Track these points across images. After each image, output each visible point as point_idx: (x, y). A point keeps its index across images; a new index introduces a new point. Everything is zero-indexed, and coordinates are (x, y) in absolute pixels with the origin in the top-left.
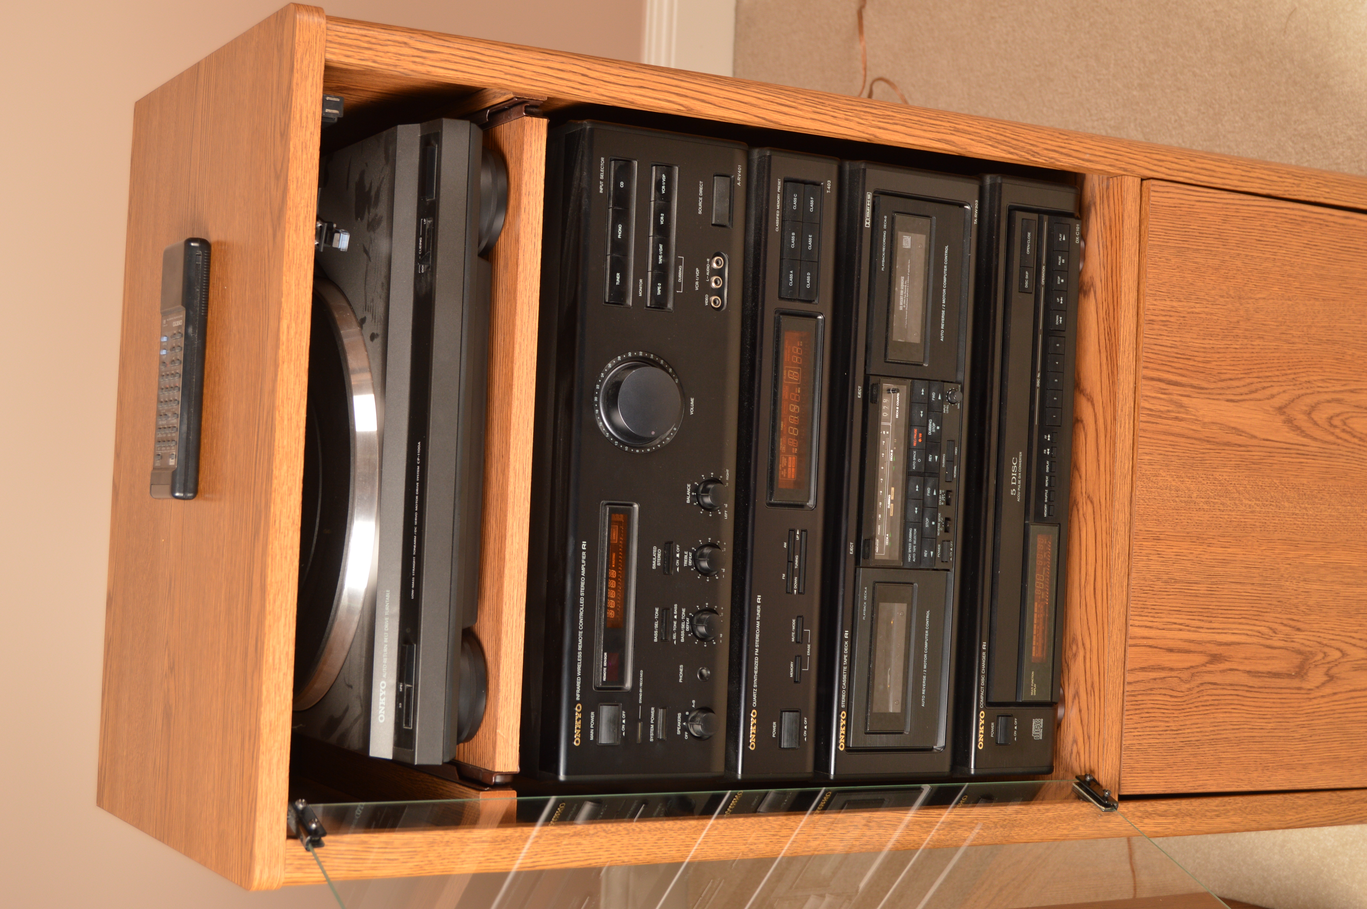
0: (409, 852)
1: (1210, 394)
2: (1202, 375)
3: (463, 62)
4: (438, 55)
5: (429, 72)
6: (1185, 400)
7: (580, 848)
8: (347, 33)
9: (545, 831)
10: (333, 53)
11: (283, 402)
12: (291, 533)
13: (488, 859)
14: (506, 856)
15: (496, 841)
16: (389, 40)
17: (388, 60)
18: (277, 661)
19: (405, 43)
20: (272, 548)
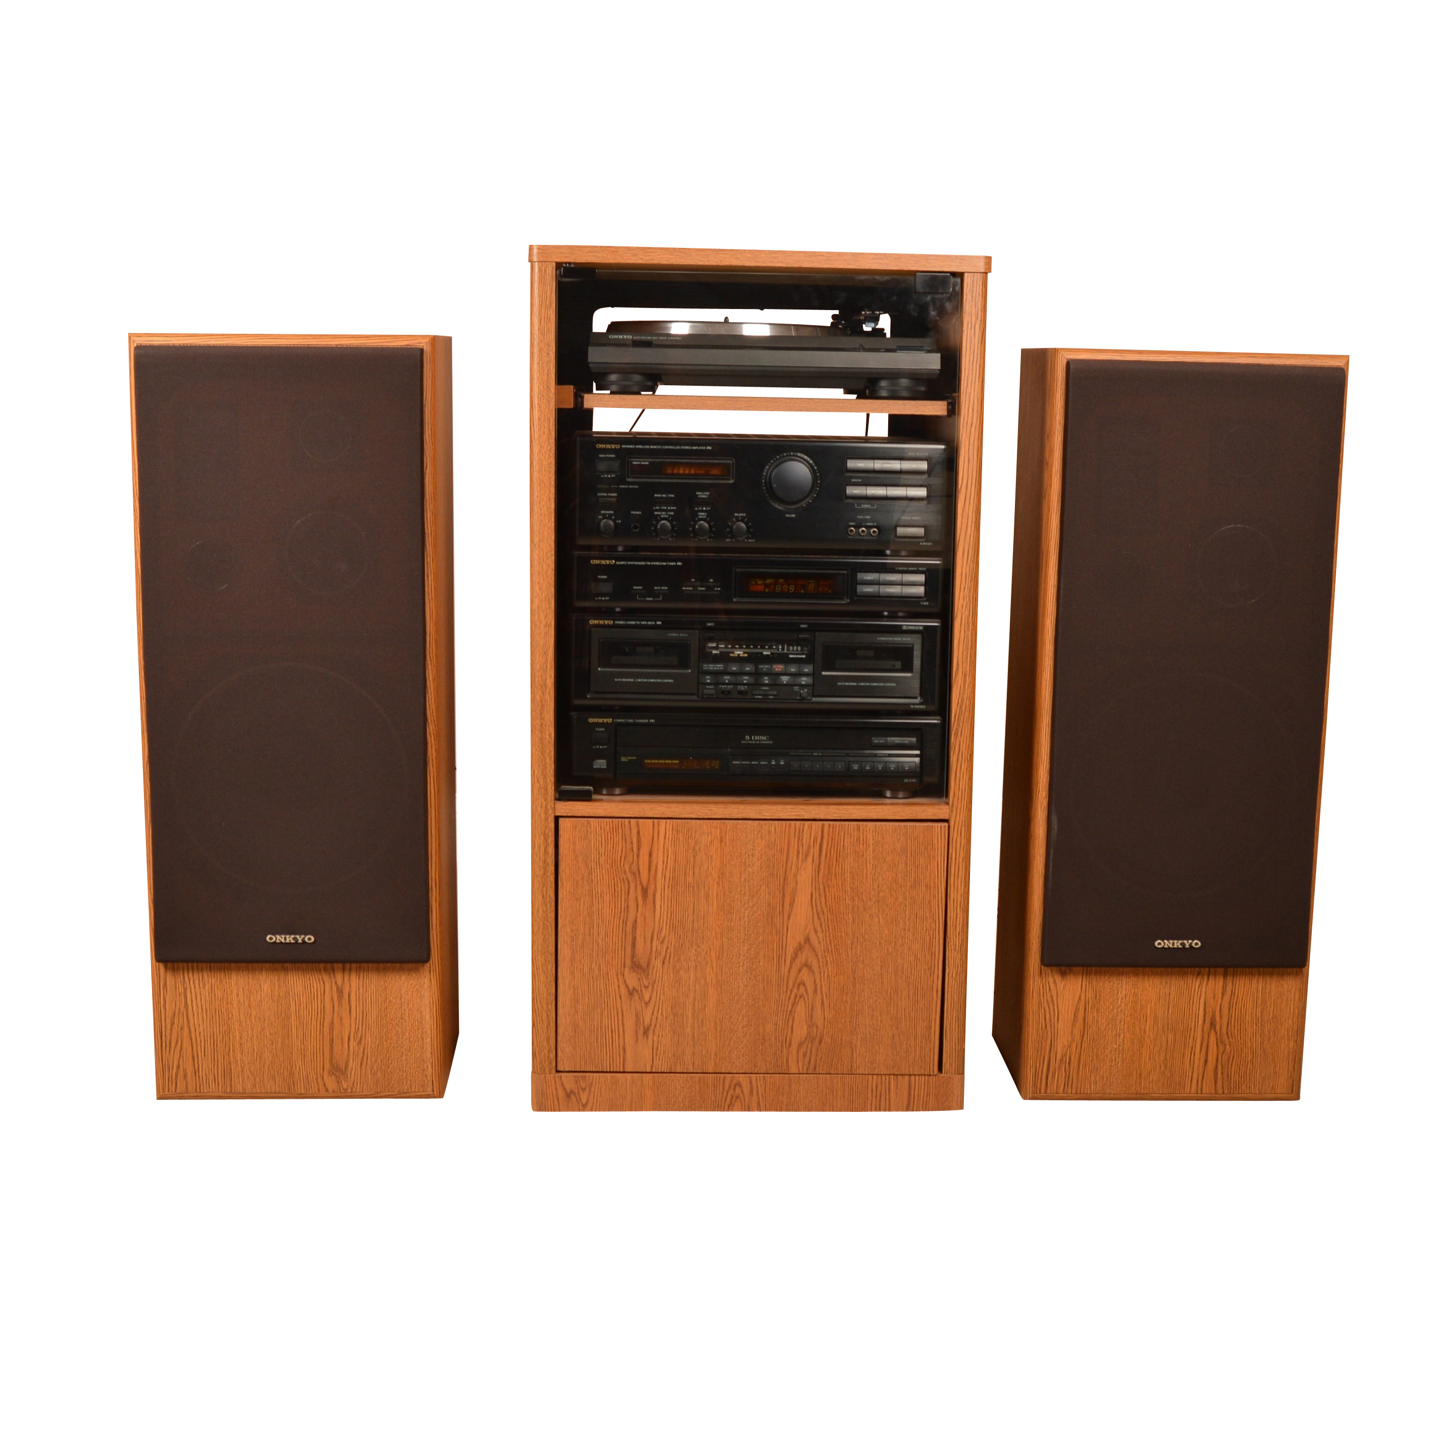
1: (815, 879)
2: (827, 872)
6: (810, 859)
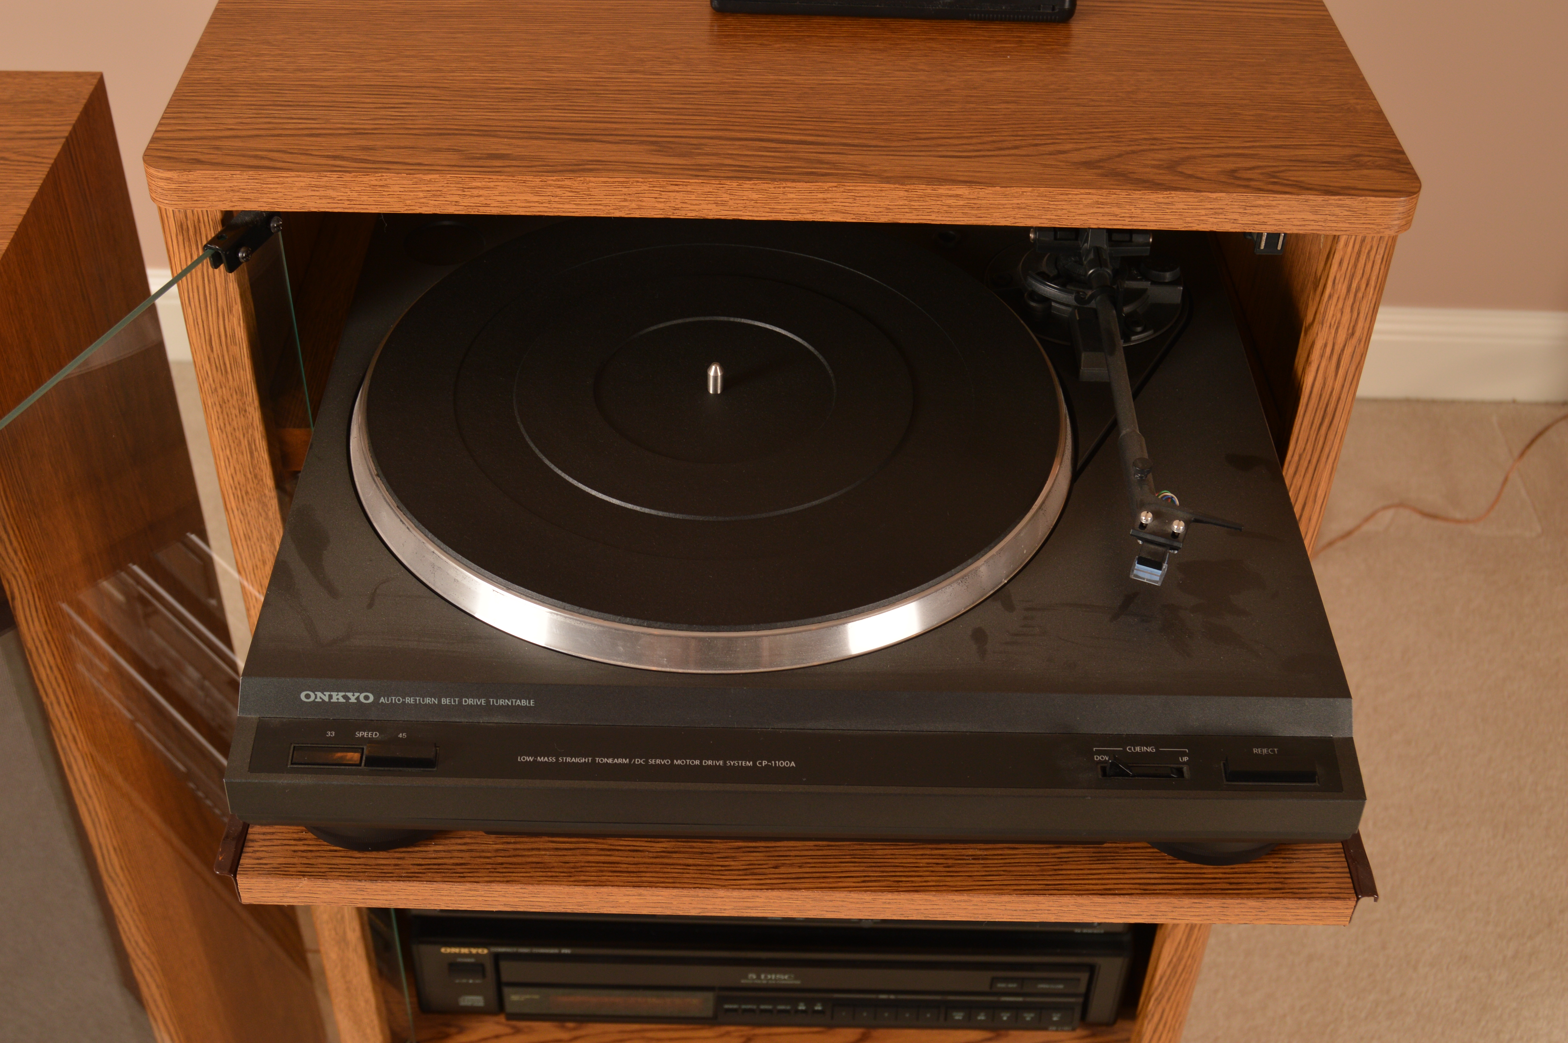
0: (225, 364)
3: (1321, 404)
4: (1333, 374)
5: (1310, 363)
7: (259, 564)
8: (1374, 262)
9: (276, 524)
10: (1346, 245)
11: (850, 191)
12: (661, 206)
13: (228, 459)
14: (235, 479)
15: (254, 468)
16: (1358, 314)
17: (1331, 313)
18: (475, 192)
19: (1353, 334)
20: (638, 182)
